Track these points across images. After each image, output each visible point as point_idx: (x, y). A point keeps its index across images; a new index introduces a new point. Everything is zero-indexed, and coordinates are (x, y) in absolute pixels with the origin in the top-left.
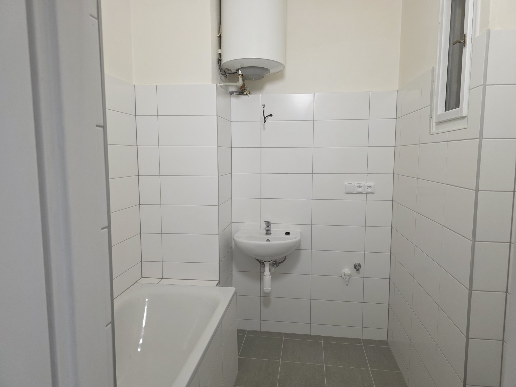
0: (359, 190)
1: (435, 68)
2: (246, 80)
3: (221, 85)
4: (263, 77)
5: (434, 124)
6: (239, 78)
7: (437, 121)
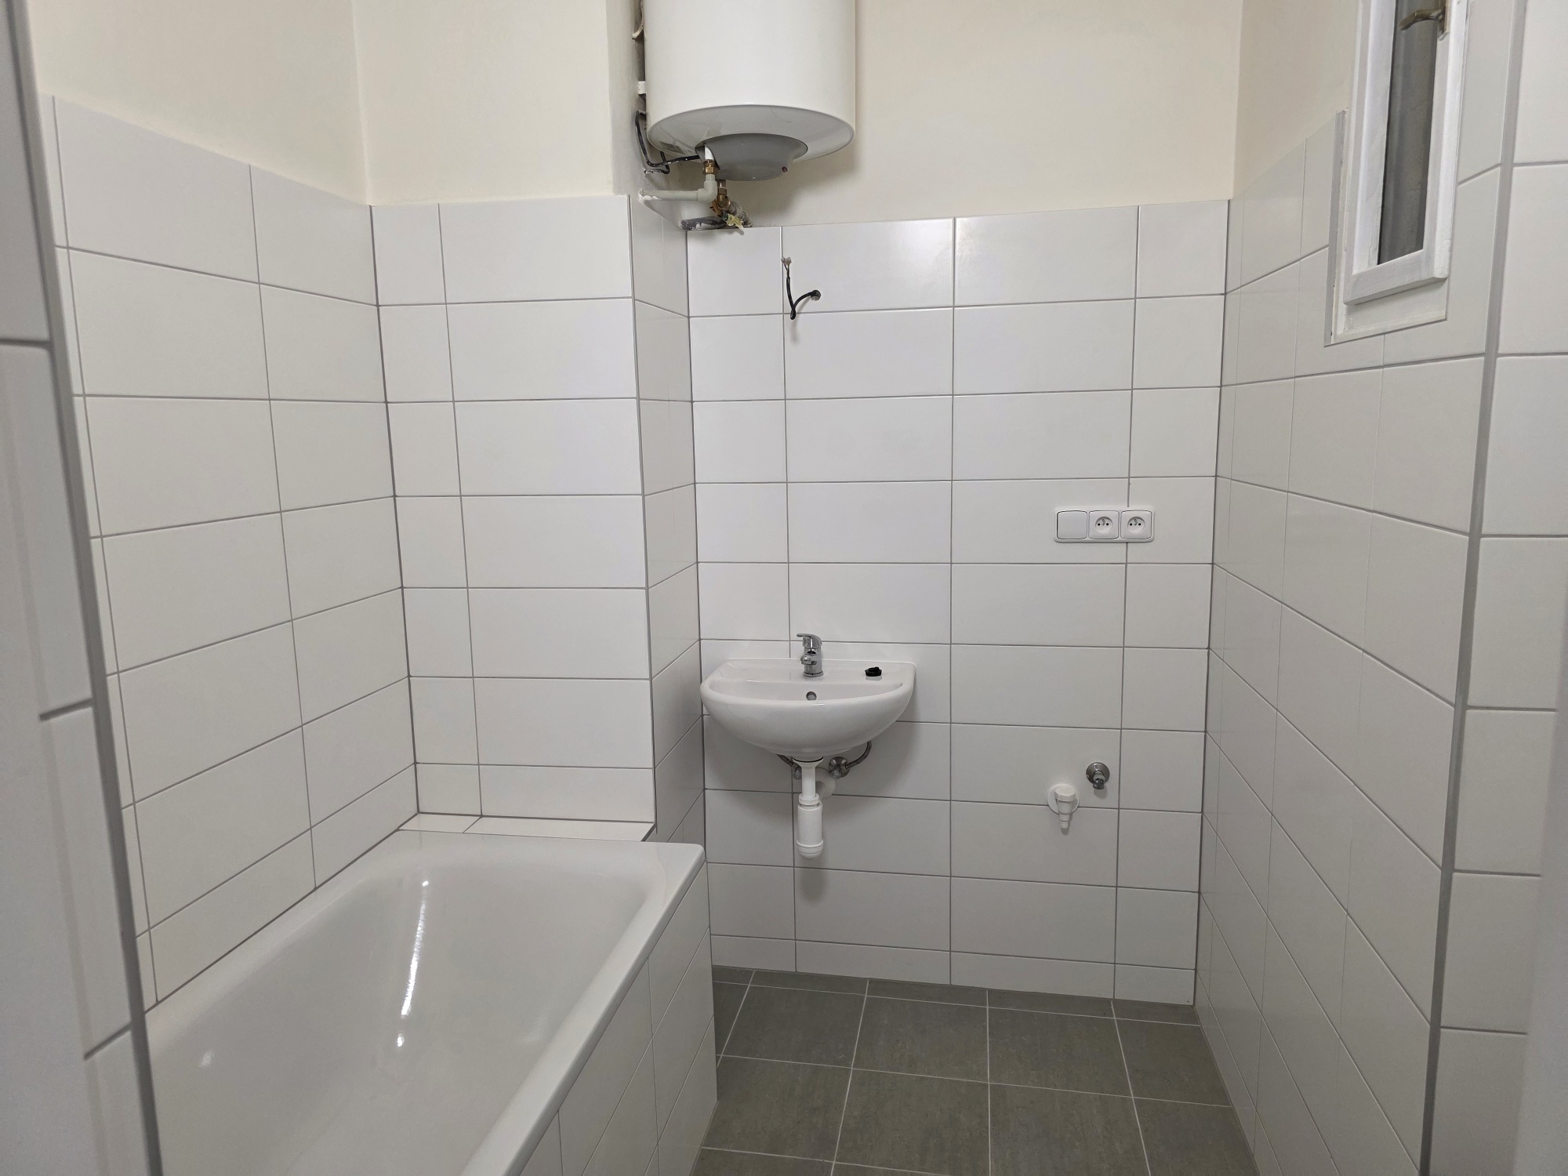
0: (1104, 531)
1: (1346, 116)
2: (730, 179)
3: (648, 197)
4: (784, 169)
5: (1342, 308)
6: (705, 173)
7: (1349, 298)
